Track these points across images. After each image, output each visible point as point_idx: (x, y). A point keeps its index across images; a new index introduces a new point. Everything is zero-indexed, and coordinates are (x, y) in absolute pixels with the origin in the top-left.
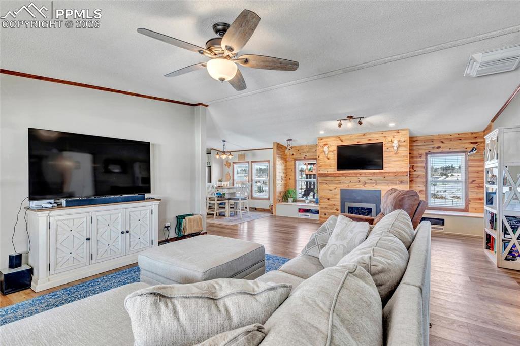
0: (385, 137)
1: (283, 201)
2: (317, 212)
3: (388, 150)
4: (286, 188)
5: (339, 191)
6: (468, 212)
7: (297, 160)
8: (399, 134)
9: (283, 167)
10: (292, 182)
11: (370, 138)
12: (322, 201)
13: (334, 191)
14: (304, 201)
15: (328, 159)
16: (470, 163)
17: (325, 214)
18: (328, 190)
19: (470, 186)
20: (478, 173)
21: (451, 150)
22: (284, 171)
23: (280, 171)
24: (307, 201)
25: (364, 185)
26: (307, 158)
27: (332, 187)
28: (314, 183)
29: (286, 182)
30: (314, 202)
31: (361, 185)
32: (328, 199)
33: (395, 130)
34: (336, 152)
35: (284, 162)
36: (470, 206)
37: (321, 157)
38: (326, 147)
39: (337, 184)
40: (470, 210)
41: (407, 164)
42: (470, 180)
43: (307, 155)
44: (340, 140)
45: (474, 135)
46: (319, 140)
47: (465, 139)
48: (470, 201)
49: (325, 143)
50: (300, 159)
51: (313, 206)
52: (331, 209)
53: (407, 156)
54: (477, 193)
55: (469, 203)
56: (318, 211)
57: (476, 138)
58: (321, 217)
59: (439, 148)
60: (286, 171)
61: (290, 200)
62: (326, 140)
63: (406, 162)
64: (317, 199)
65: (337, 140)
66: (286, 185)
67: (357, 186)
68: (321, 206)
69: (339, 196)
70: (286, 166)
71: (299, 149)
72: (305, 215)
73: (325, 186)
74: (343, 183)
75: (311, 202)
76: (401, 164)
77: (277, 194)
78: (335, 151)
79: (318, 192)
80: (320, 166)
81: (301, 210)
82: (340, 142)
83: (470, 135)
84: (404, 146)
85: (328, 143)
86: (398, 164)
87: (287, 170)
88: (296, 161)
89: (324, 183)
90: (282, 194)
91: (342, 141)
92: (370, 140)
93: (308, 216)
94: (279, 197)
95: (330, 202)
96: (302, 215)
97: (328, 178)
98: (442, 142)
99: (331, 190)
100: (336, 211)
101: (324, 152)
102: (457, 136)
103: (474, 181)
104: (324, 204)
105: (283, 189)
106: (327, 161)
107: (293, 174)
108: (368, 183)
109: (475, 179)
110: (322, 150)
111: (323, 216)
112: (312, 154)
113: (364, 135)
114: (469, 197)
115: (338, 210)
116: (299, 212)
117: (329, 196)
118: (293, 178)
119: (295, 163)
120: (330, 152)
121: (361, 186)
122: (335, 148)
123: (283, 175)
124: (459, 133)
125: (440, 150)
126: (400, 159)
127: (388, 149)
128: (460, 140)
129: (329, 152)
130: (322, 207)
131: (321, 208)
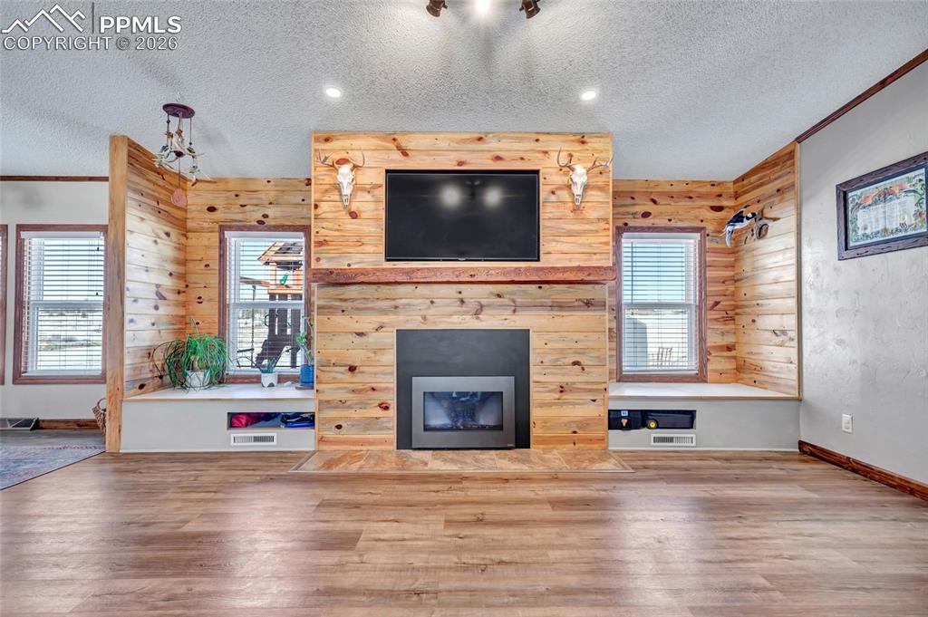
0: (546, 152)
1: (162, 386)
2: (307, 421)
3: (553, 198)
4: (180, 332)
5: (390, 338)
6: (706, 382)
7: (230, 228)
8: (586, 146)
9: (167, 249)
10: (208, 310)
11: (499, 154)
12: (324, 377)
13: (373, 338)
14: (256, 380)
15: (353, 215)
16: (710, 258)
17: (339, 427)
18: (351, 333)
19: (709, 317)
20: (724, 282)
21: (673, 224)
22: (171, 268)
23: (151, 261)
24: (268, 379)
25: (477, 313)
26: (268, 222)
27: (366, 322)
28: (296, 313)
29: (182, 312)
30: (293, 379)
31: (466, 313)
32: (352, 369)
33: (575, 134)
34: (381, 193)
35: (174, 233)
36: (709, 367)
37: (324, 207)
38: (345, 169)
39: (383, 311)
40: (710, 376)
41: (607, 243)
42: (710, 302)
43: (271, 212)
44: (399, 148)
45: (717, 190)
46: (317, 140)
47: (701, 196)
48: (710, 354)
49: (343, 155)
50: (243, 227)
51: (290, 397)
52: (363, 405)
53: (606, 220)
54: (723, 334)
55: (708, 359)
56: (313, 416)
57: (720, 196)
58: (321, 440)
59: (646, 215)
60: (183, 268)
61: (196, 378)
62: (347, 143)
63: (605, 239)
64: (308, 369)
65: (387, 149)
66: (182, 323)
67: (455, 319)
68: (324, 397)
69: (390, 358)
70: (182, 248)
71: (240, 190)
72: (257, 439)
73: (339, 320)
74: (405, 306)
75: (282, 379)
76: (590, 245)
77: (127, 361)
78: (380, 186)
79: (309, 344)
80: (320, 244)
81: (235, 420)
82: (397, 155)
83: (708, 189)
84: (600, 189)
85: (351, 155)
86: (582, 245)
87: (190, 265)
88: (227, 234)
89: (336, 308)
90: (159, 357)
91: (405, 153)
92: (498, 158)
93: (271, 439)
94: (135, 369)
95: (358, 378)
96: (242, 440)
97: (352, 291)
98: (654, 202)
99: (360, 334)
100: (379, 413)
101: (337, 187)
102: (684, 187)
103: (717, 303)
104: (333, 386)
105: (168, 338)
106: (351, 225)
107: (215, 281)
108: (489, 306)
109: (717, 299)
110: (328, 180)
111: (331, 434)
112: (289, 210)
113: (480, 139)
114: (708, 345)
115: (386, 408)
116: (231, 425)
117: (356, 357)
118: (214, 293)
119: (222, 241)
120: (363, 190)
121: (468, 317)
122: (381, 179)
123: (167, 282)
124: (688, 179)
125: (648, 222)
126: (588, 227)
127: (553, 193)
128: (691, 198)
129: (357, 188)
130: (328, 402)
131: (324, 404)
